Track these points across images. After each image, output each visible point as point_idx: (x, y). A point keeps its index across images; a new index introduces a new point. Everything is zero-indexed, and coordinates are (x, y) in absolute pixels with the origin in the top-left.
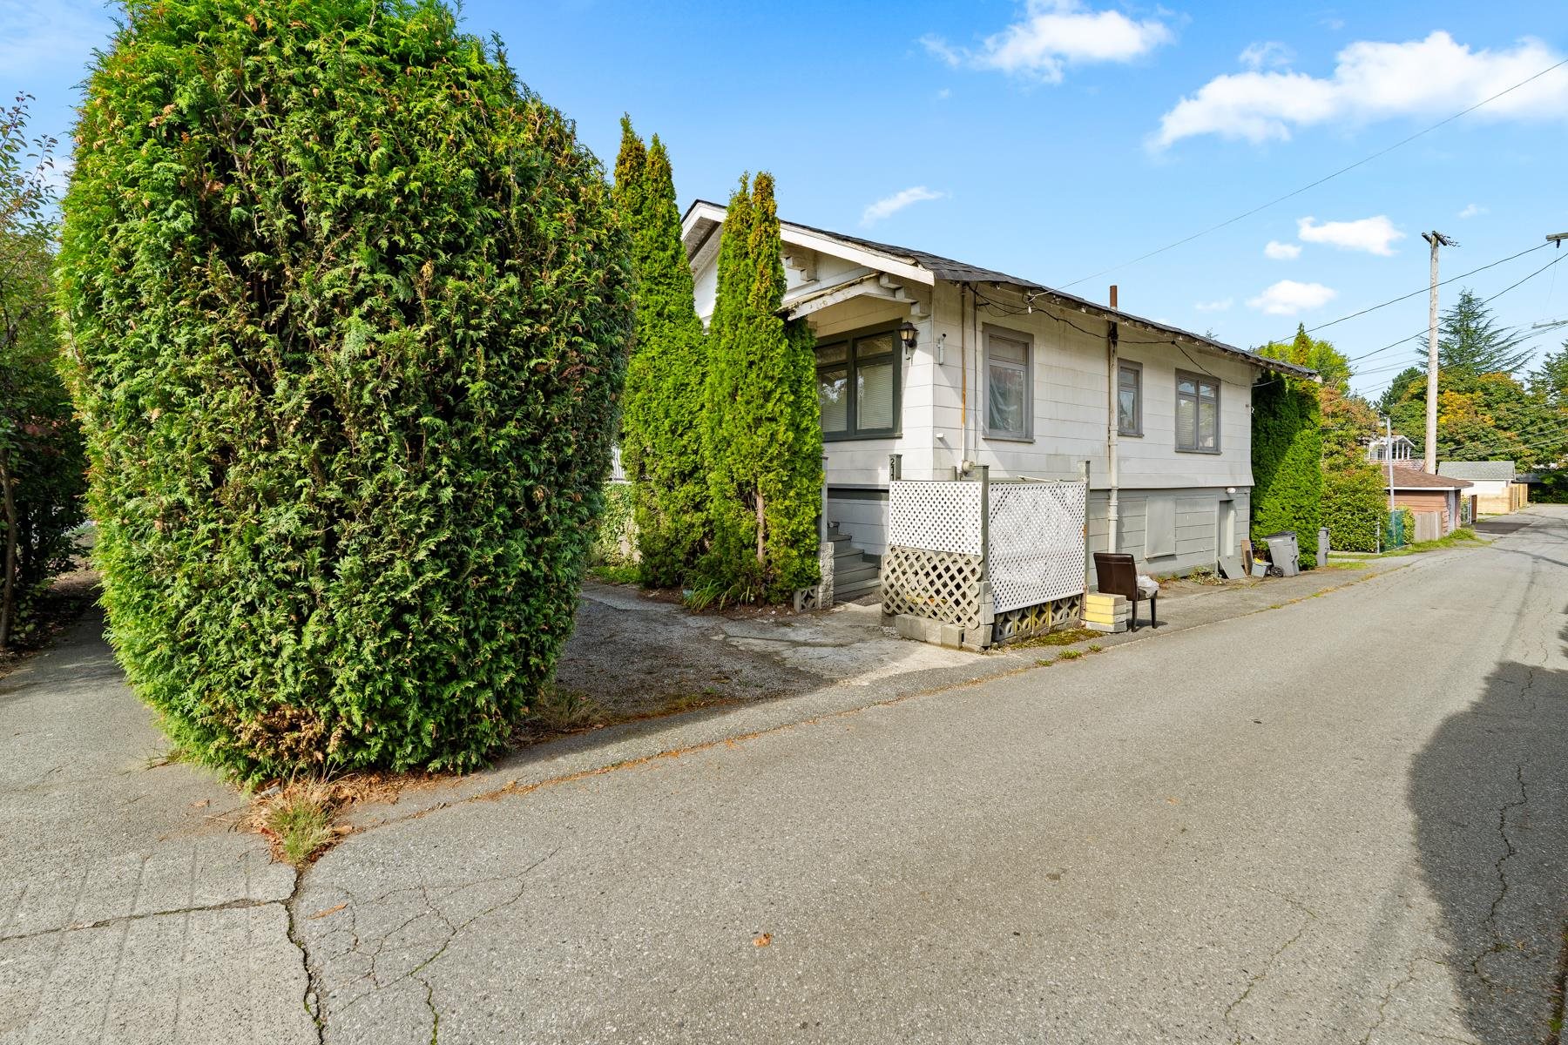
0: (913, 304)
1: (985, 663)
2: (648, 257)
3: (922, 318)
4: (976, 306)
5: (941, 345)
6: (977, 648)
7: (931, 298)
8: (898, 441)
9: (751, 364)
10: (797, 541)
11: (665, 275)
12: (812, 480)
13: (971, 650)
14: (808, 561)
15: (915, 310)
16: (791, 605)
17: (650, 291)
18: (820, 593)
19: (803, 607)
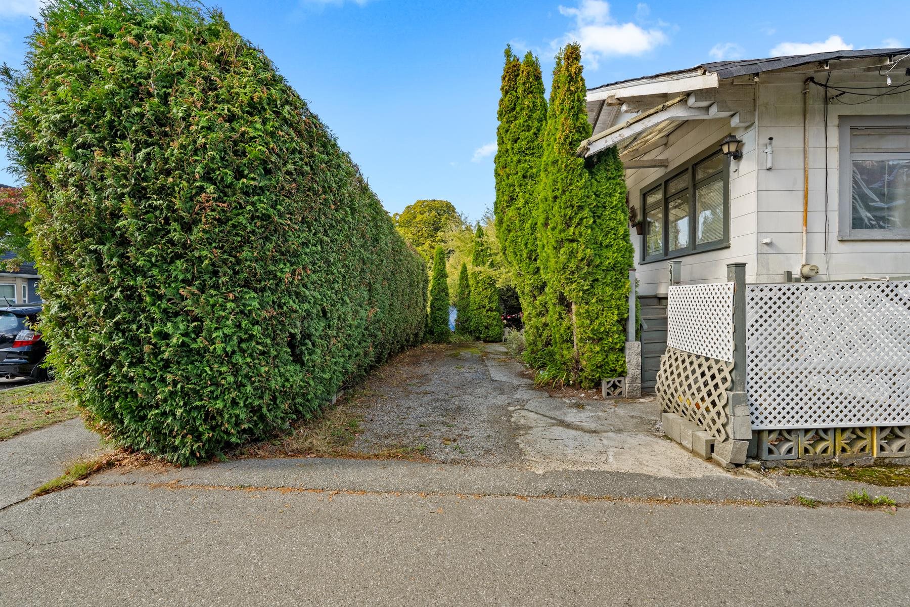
0: (732, 116)
1: (730, 482)
2: (519, 138)
3: (747, 128)
4: (826, 100)
5: (769, 150)
6: (724, 462)
7: (755, 106)
8: (726, 251)
9: (556, 198)
10: (601, 339)
11: (529, 148)
12: (616, 288)
13: (719, 464)
14: (612, 357)
15: (735, 122)
16: (599, 391)
17: (519, 161)
18: (626, 384)
19: (608, 394)
